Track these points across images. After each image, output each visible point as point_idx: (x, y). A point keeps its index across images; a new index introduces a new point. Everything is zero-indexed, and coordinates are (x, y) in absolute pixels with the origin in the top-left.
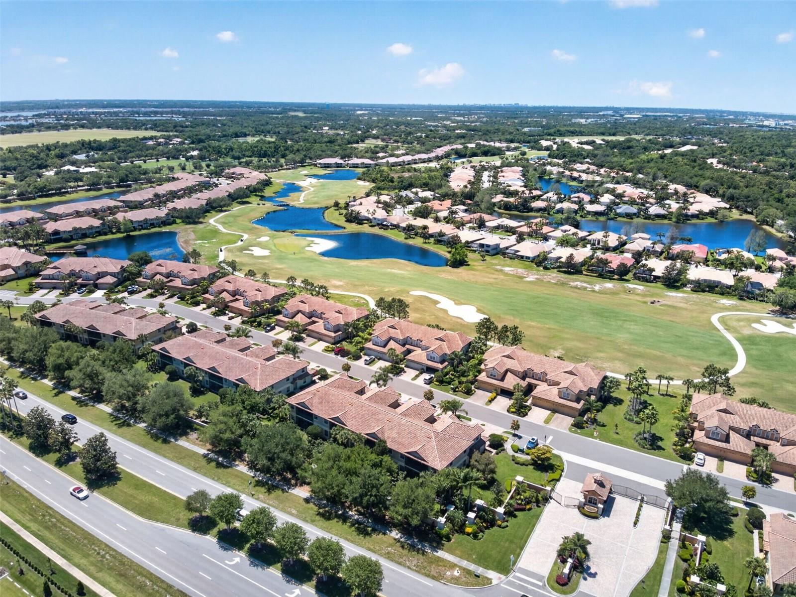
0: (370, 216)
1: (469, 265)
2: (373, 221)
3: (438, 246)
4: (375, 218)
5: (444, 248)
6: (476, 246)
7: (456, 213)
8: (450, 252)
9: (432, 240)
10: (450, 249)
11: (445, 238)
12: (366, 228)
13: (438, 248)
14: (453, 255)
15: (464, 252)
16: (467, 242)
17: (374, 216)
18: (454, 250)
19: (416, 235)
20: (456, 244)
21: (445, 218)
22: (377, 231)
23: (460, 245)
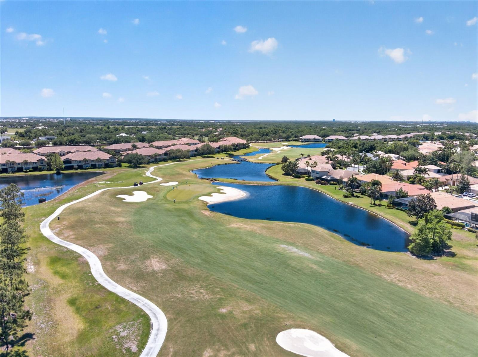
0: (309, 169)
1: (453, 255)
2: (312, 174)
3: (395, 211)
4: (313, 171)
5: (404, 215)
6: (462, 217)
7: (424, 171)
8: (414, 224)
9: (385, 202)
10: (414, 219)
11: (406, 201)
12: (301, 183)
13: (393, 214)
14: (421, 231)
15: (443, 228)
16: (447, 210)
17: (314, 169)
18: (422, 222)
19: (363, 193)
20: (427, 211)
21: (409, 178)
22: (313, 185)
23: (434, 213)
